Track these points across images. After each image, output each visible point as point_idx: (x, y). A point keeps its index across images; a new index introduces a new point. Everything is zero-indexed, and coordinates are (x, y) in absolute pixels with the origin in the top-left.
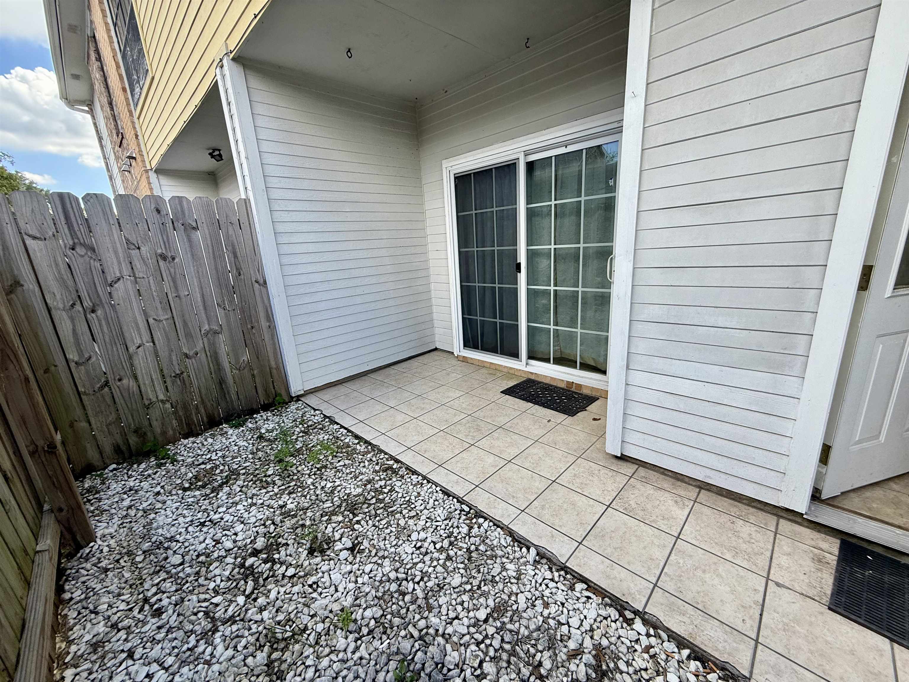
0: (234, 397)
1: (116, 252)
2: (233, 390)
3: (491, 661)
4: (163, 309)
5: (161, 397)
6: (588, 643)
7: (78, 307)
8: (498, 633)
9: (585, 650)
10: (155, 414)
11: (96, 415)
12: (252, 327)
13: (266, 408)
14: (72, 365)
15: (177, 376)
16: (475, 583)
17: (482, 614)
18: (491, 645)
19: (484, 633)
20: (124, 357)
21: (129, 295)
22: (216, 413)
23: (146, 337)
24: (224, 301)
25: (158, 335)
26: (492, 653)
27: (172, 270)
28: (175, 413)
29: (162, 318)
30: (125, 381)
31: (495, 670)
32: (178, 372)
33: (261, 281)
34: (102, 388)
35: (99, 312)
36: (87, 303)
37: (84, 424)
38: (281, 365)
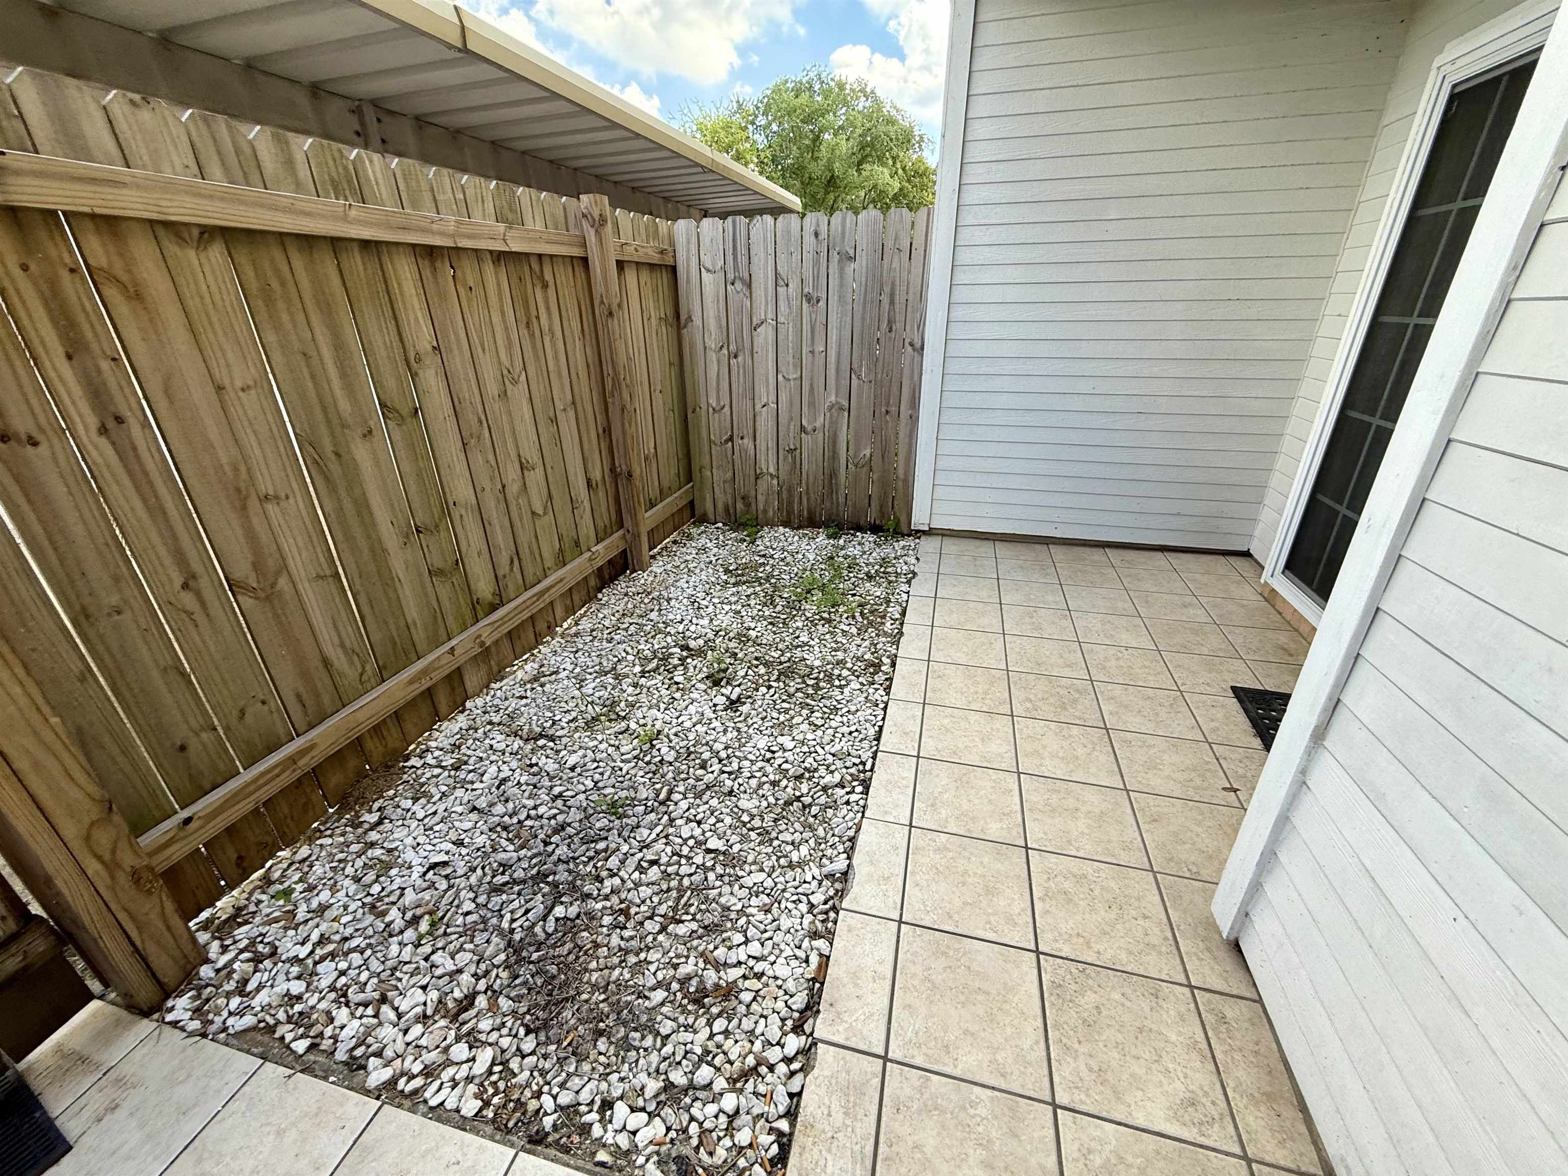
0: (842, 500)
1: (766, 289)
2: (842, 492)
3: (662, 873)
4: (795, 366)
5: (772, 470)
6: (734, 974)
7: (725, 351)
8: (698, 867)
9: (722, 973)
10: (763, 485)
11: (718, 468)
12: (887, 412)
13: (875, 529)
14: (711, 410)
15: (791, 451)
16: (757, 823)
17: (713, 843)
18: (680, 865)
19: (693, 854)
20: (750, 416)
21: (767, 343)
22: (818, 510)
23: (773, 397)
24: (861, 366)
25: (783, 397)
26: (670, 870)
27: (814, 316)
28: (779, 493)
29: (791, 377)
30: (746, 441)
31: (654, 879)
32: (792, 447)
33: (918, 345)
34: (727, 441)
35: (740, 359)
36: (733, 347)
37: (709, 473)
38: (911, 479)
